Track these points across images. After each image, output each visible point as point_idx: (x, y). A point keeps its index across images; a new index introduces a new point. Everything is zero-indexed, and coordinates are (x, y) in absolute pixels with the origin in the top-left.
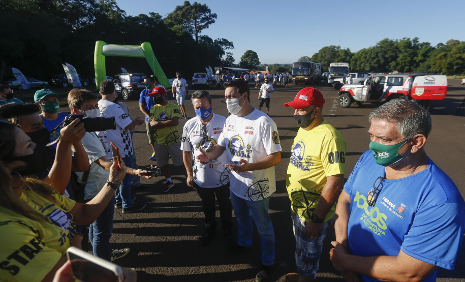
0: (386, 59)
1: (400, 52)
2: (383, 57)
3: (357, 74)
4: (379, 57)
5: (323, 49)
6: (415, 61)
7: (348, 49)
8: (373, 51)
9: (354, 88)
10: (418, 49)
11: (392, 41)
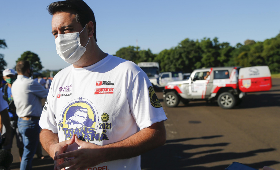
0: (190, 60)
1: (203, 52)
2: (187, 57)
3: (170, 74)
4: (182, 58)
5: (121, 50)
6: (219, 61)
7: (149, 50)
8: (175, 52)
9: (180, 85)
10: (219, 48)
11: (192, 41)
